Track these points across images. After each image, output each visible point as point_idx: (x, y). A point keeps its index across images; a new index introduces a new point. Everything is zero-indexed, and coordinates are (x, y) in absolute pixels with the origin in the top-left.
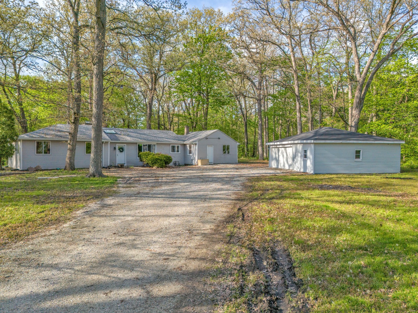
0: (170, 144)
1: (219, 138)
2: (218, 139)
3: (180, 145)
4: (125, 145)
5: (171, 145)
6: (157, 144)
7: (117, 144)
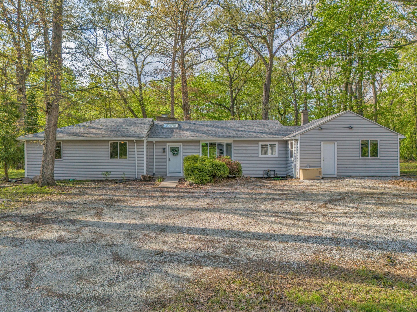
0: (258, 141)
1: (351, 127)
2: (348, 130)
3: (277, 144)
4: (181, 144)
5: (260, 143)
6: (234, 141)
7: (168, 144)
